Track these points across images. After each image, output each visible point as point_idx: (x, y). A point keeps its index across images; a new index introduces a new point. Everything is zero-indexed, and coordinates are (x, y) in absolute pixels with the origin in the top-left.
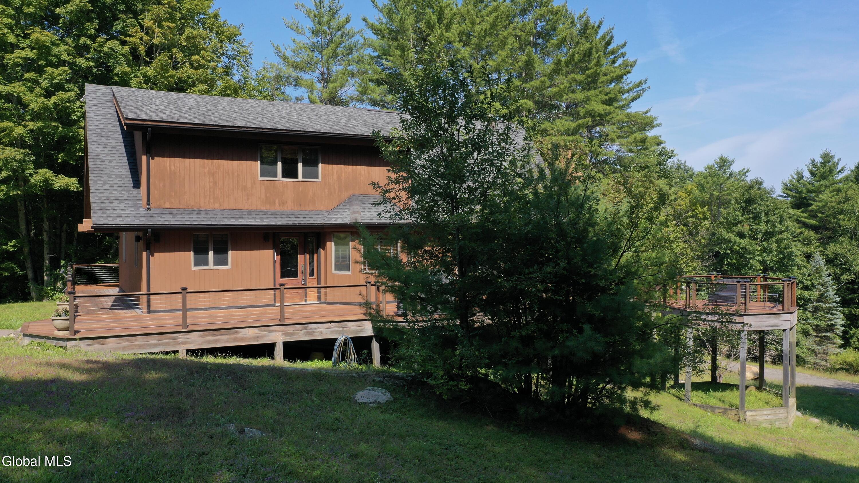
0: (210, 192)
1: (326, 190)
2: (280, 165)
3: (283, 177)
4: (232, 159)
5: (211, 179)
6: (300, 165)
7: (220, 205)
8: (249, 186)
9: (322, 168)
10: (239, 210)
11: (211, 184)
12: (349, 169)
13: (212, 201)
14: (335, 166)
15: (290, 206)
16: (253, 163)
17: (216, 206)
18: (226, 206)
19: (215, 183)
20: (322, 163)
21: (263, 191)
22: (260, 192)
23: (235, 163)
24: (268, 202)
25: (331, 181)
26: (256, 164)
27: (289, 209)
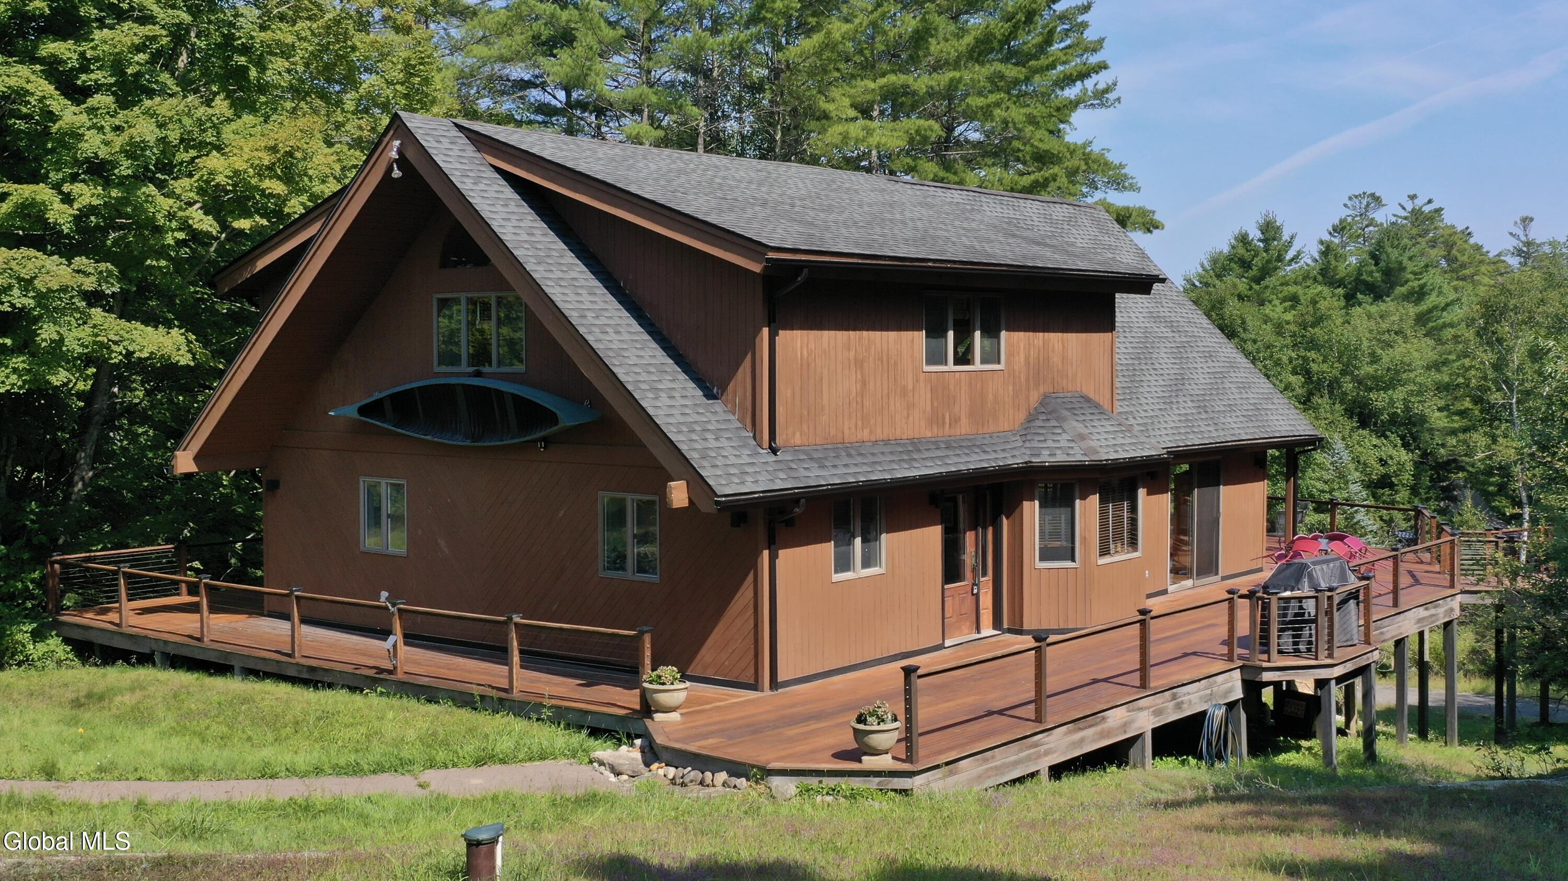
0: (857, 402)
1: (1011, 388)
2: (951, 334)
3: (955, 363)
5: (859, 376)
6: (978, 334)
7: (871, 432)
8: (910, 387)
9: (1009, 344)
10: (898, 442)
11: (858, 386)
12: (1039, 338)
13: (859, 423)
14: (1022, 334)
15: (964, 428)
16: (916, 333)
17: (865, 435)
18: (879, 435)
19: (864, 384)
20: (1007, 330)
21: (929, 395)
22: (924, 399)
23: (892, 336)
24: (935, 419)
25: (1016, 368)
26: (920, 337)
27: (963, 432)
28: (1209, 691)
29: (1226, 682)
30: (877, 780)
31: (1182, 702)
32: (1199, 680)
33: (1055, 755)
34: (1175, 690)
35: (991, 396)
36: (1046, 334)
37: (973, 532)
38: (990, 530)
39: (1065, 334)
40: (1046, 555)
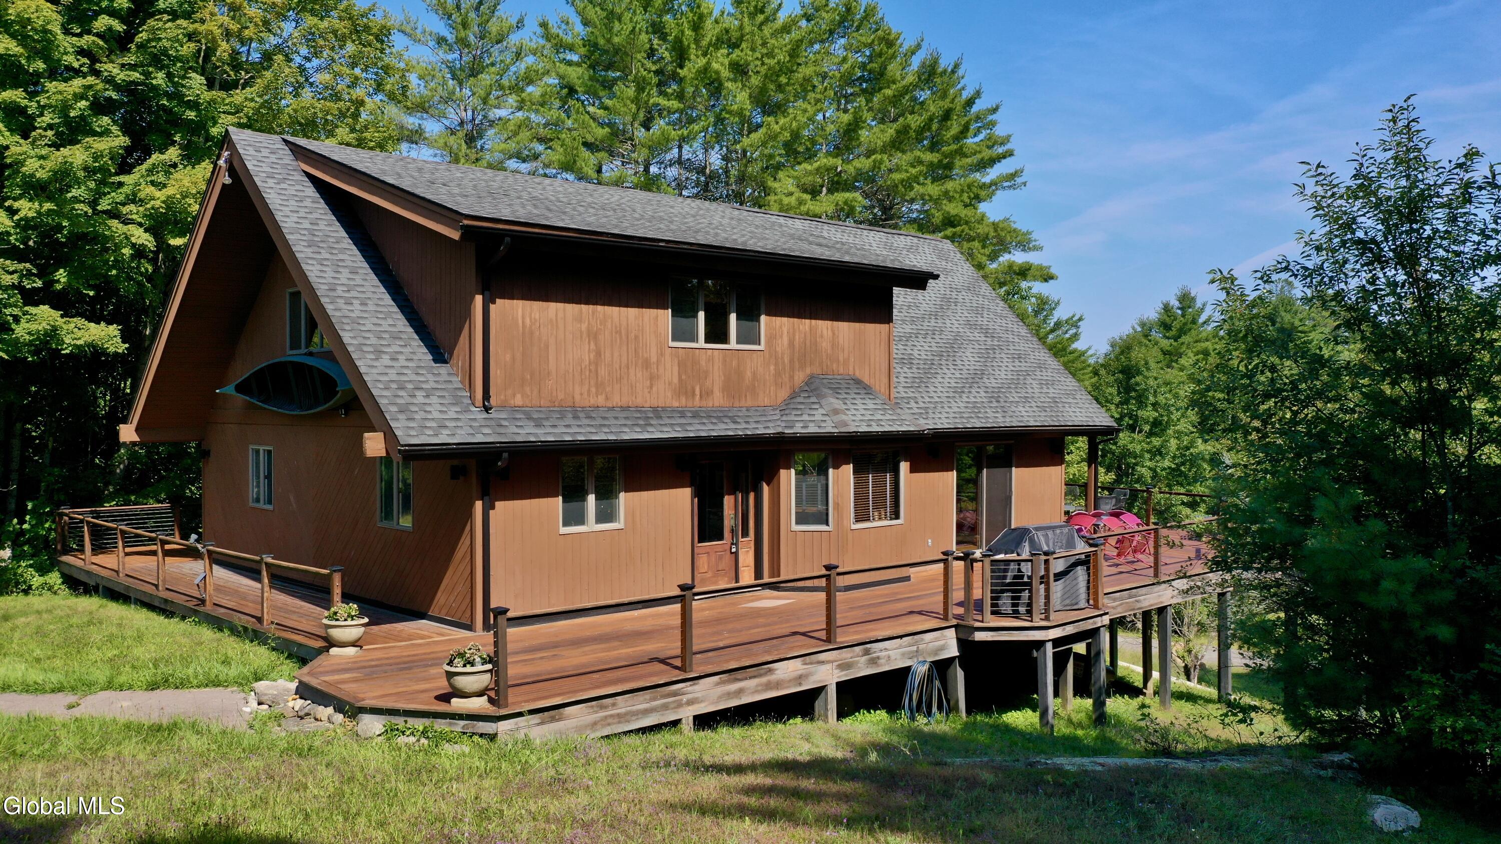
0: (590, 371)
1: (772, 368)
2: (701, 315)
3: (707, 341)
4: (627, 306)
5: (593, 346)
6: (733, 317)
7: (607, 399)
8: (654, 359)
9: (766, 324)
10: (639, 409)
11: (592, 356)
12: (805, 325)
13: (593, 390)
14: (785, 320)
15: (719, 399)
16: (660, 312)
17: (601, 400)
18: (616, 400)
19: (598, 354)
20: (768, 314)
21: (676, 369)
22: (670, 372)
23: (632, 313)
24: (683, 389)
25: (779, 349)
26: (666, 315)
27: (717, 404)
28: (915, 648)
29: (937, 639)
30: (462, 723)
31: (878, 658)
32: (901, 637)
33: (703, 705)
34: (868, 646)
35: (749, 374)
36: (813, 321)
37: (732, 498)
38: (752, 496)
39: (835, 323)
40: (802, 519)
